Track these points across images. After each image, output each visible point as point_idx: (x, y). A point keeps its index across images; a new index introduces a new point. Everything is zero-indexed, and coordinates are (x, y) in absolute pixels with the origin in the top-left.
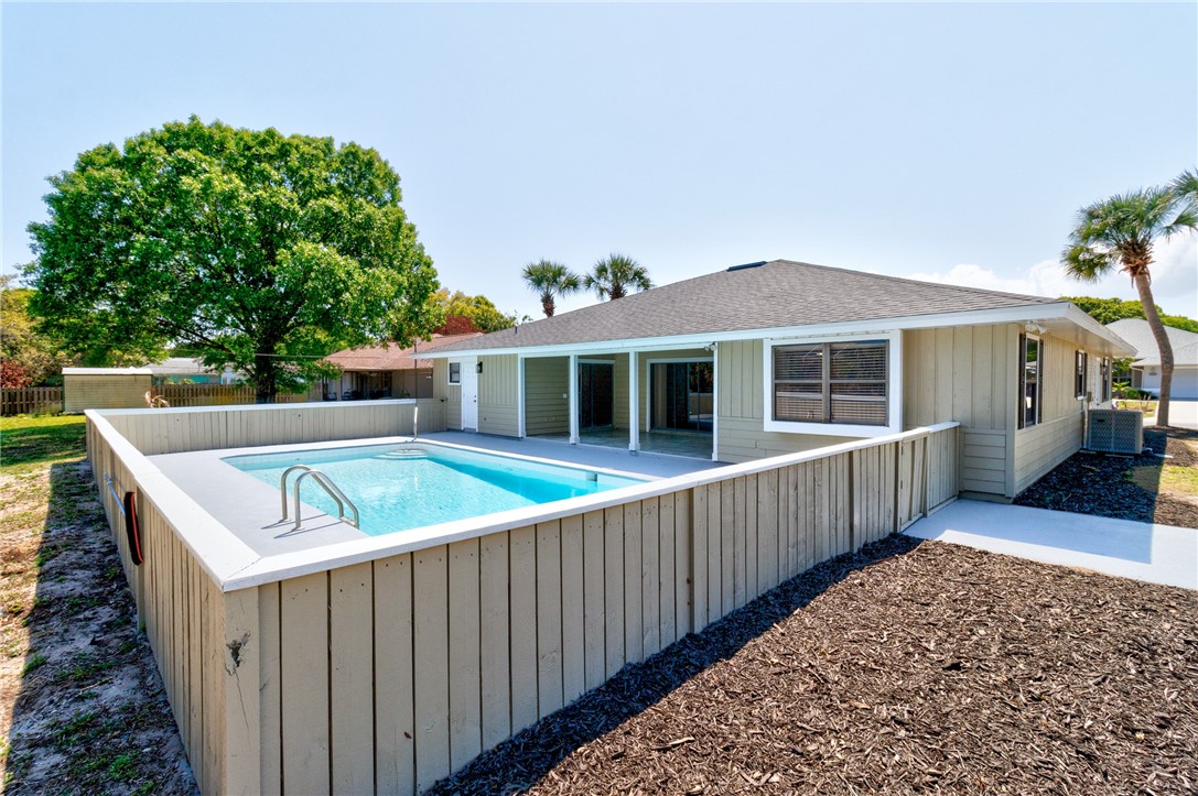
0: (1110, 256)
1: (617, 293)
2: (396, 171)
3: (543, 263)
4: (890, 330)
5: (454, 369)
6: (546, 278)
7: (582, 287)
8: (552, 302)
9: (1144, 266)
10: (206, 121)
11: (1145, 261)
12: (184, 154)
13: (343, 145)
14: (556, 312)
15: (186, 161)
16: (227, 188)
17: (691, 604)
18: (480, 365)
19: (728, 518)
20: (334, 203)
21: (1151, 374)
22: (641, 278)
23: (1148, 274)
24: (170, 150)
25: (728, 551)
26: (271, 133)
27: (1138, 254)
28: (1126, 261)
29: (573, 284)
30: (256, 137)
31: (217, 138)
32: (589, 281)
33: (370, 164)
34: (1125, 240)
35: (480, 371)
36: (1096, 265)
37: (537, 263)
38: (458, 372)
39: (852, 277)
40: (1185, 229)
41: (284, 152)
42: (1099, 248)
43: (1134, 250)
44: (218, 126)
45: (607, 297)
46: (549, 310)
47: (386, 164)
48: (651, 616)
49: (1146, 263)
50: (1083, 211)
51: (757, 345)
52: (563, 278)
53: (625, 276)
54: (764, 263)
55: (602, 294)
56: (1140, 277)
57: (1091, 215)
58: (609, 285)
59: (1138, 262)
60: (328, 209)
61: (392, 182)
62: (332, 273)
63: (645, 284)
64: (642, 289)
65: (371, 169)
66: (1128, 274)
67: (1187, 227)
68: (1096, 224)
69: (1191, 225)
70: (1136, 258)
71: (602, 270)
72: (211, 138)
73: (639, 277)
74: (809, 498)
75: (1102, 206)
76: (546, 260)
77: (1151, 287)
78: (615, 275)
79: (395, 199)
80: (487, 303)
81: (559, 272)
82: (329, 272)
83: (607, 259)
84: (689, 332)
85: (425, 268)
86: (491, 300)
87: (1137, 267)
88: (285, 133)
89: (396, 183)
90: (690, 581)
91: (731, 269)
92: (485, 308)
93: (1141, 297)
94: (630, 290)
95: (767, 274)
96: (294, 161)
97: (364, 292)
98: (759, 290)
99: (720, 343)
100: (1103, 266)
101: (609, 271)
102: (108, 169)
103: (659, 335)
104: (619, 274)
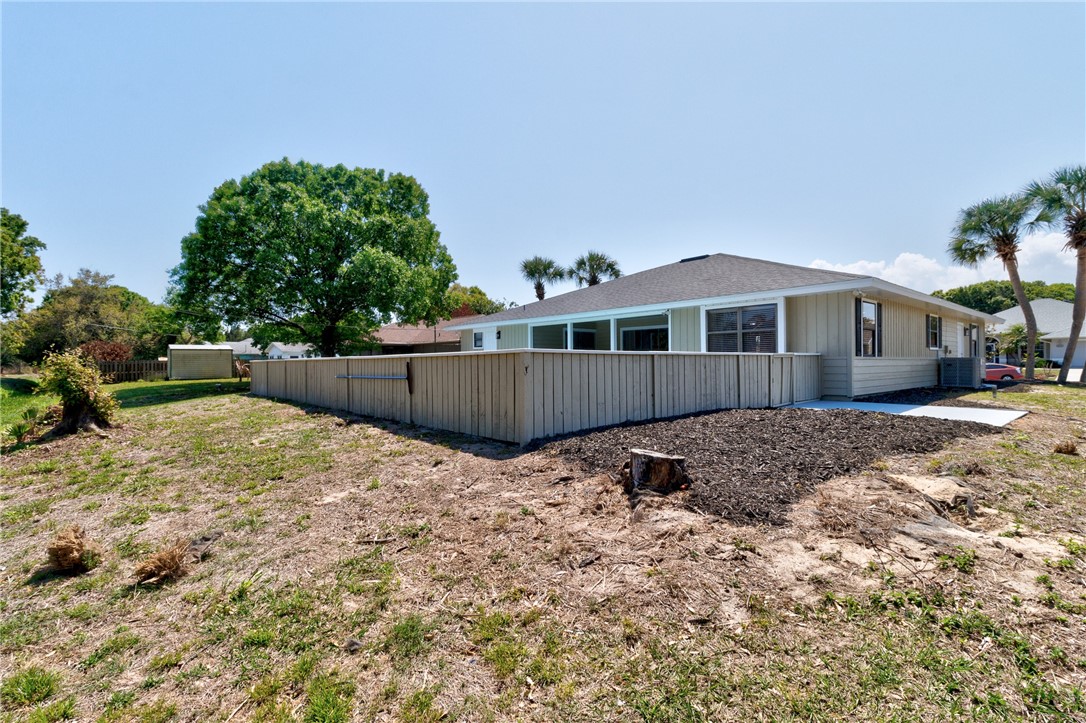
0: (988, 246)
1: (593, 281)
2: (426, 191)
3: (536, 258)
4: (776, 297)
5: (478, 337)
6: (537, 270)
7: (566, 277)
8: (543, 289)
9: (1012, 253)
10: (293, 162)
11: (1013, 249)
12: (283, 186)
13: (391, 175)
14: (546, 297)
15: (285, 190)
16: (315, 209)
17: (654, 405)
18: (499, 333)
19: (670, 373)
20: (387, 218)
21: (1058, 346)
22: (613, 269)
23: (1015, 259)
24: (272, 182)
25: (670, 387)
26: (340, 168)
27: (1007, 245)
28: (999, 250)
29: (559, 274)
30: (329, 172)
31: (300, 172)
32: (571, 273)
33: (409, 188)
34: (998, 233)
35: (499, 338)
36: (977, 253)
37: (531, 258)
38: (481, 339)
39: (764, 265)
40: (1044, 224)
41: (351, 181)
42: (978, 240)
43: (1004, 241)
44: (301, 164)
45: (585, 285)
46: (541, 295)
47: (420, 186)
48: (637, 404)
49: (1014, 252)
50: (963, 211)
51: (697, 309)
52: (552, 270)
53: (599, 268)
54: (707, 256)
55: (581, 282)
56: (1009, 262)
57: (969, 214)
58: (586, 275)
59: (1007, 250)
60: (382, 222)
61: (423, 199)
62: (389, 270)
63: (616, 273)
64: (613, 278)
65: (410, 191)
66: (1000, 260)
67: (1046, 223)
68: (974, 221)
69: (1049, 222)
70: (1006, 246)
71: (581, 264)
72: (296, 172)
73: (612, 268)
74: (713, 374)
75: (978, 208)
76: (538, 256)
77: (1018, 270)
78: (592, 267)
79: (425, 211)
80: (480, 293)
81: (550, 265)
82: (387, 269)
83: (586, 255)
84: (652, 303)
85: (447, 264)
86: (483, 291)
87: (1007, 254)
88: (350, 167)
89: (426, 200)
90: (653, 395)
91: (683, 261)
92: (479, 296)
93: (1011, 277)
94: (604, 278)
95: (708, 264)
96: (359, 189)
97: (411, 283)
98: (701, 275)
99: (673, 311)
100: (983, 254)
101: (587, 264)
102: (235, 198)
103: (631, 306)
104: (595, 267)
